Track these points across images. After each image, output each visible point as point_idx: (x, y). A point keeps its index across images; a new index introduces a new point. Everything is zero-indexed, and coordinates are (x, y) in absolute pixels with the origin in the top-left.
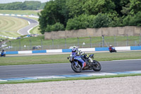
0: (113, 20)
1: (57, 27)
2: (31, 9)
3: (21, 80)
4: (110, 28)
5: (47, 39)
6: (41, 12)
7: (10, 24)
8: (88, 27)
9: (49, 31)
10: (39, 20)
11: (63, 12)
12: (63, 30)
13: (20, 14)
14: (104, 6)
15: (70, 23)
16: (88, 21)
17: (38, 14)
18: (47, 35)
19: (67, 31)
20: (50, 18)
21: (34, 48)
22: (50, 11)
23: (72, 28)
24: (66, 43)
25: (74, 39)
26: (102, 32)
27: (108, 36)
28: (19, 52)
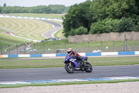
0: (136, 24)
1: (80, 30)
2: (55, 12)
3: (44, 82)
4: (133, 33)
5: (71, 43)
6: (66, 16)
7: (34, 27)
8: (112, 31)
9: (73, 35)
10: (63, 23)
11: (87, 16)
12: (87, 33)
13: (44, 17)
14: (127, 10)
15: (93, 26)
16: (112, 25)
17: (63, 18)
18: (71, 39)
19: (90, 35)
20: (74, 22)
21: (58, 52)
22: (74, 15)
23: (95, 32)
24: (89, 47)
25: (97, 43)
26: (125, 36)
27: (131, 40)
28: (43, 55)
